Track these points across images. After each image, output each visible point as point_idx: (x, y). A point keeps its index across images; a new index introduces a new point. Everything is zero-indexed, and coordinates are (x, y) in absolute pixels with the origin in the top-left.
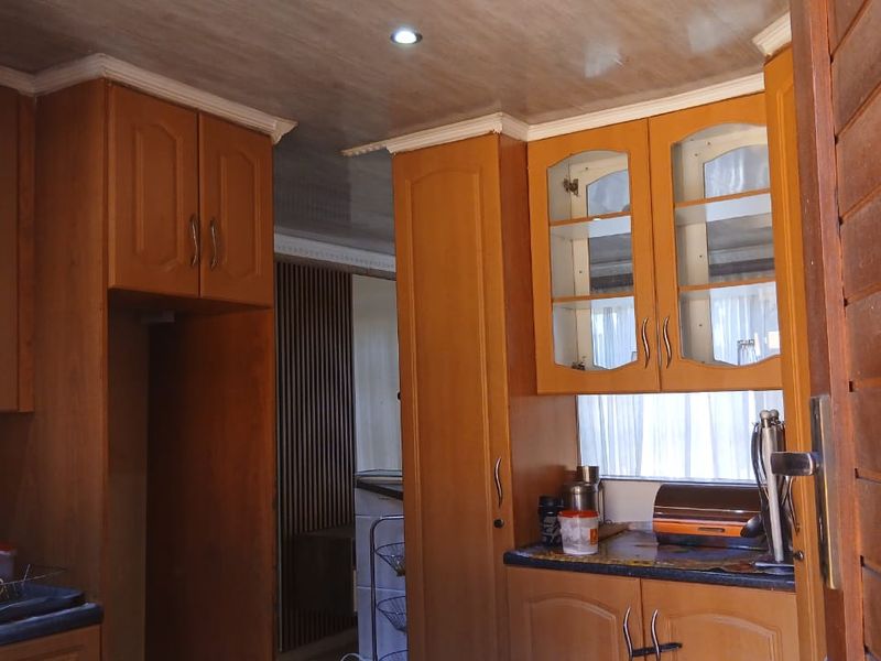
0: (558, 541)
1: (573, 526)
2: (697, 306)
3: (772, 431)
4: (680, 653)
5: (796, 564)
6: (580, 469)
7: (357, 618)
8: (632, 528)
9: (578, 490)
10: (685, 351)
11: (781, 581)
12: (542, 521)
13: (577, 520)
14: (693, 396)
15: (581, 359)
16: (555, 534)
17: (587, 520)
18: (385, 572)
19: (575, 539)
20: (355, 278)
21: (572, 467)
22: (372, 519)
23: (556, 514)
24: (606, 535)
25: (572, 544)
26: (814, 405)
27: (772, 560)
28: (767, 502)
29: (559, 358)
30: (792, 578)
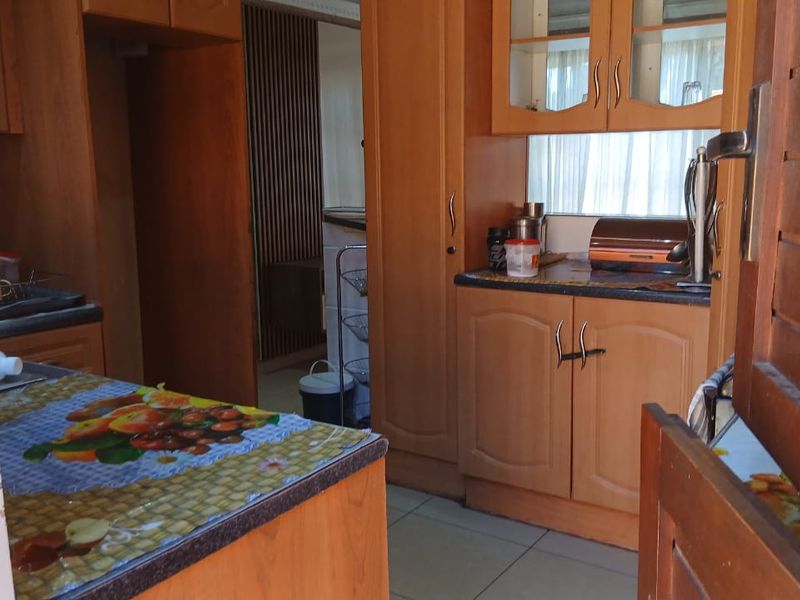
0: (503, 266)
1: (518, 252)
2: (648, 51)
3: (705, 166)
4: (603, 357)
5: (713, 284)
6: (527, 206)
7: (326, 335)
8: (570, 257)
9: (524, 223)
10: (633, 93)
11: (698, 298)
12: (490, 249)
13: (522, 247)
14: (636, 135)
15: (534, 102)
16: (501, 260)
17: (531, 247)
18: (350, 294)
19: (518, 264)
20: (321, 25)
21: (519, 204)
22: (337, 249)
23: (502, 243)
24: (545, 262)
25: (516, 268)
26: (755, 94)
27: (693, 279)
28: (693, 231)
29: (514, 101)
30: (708, 295)
